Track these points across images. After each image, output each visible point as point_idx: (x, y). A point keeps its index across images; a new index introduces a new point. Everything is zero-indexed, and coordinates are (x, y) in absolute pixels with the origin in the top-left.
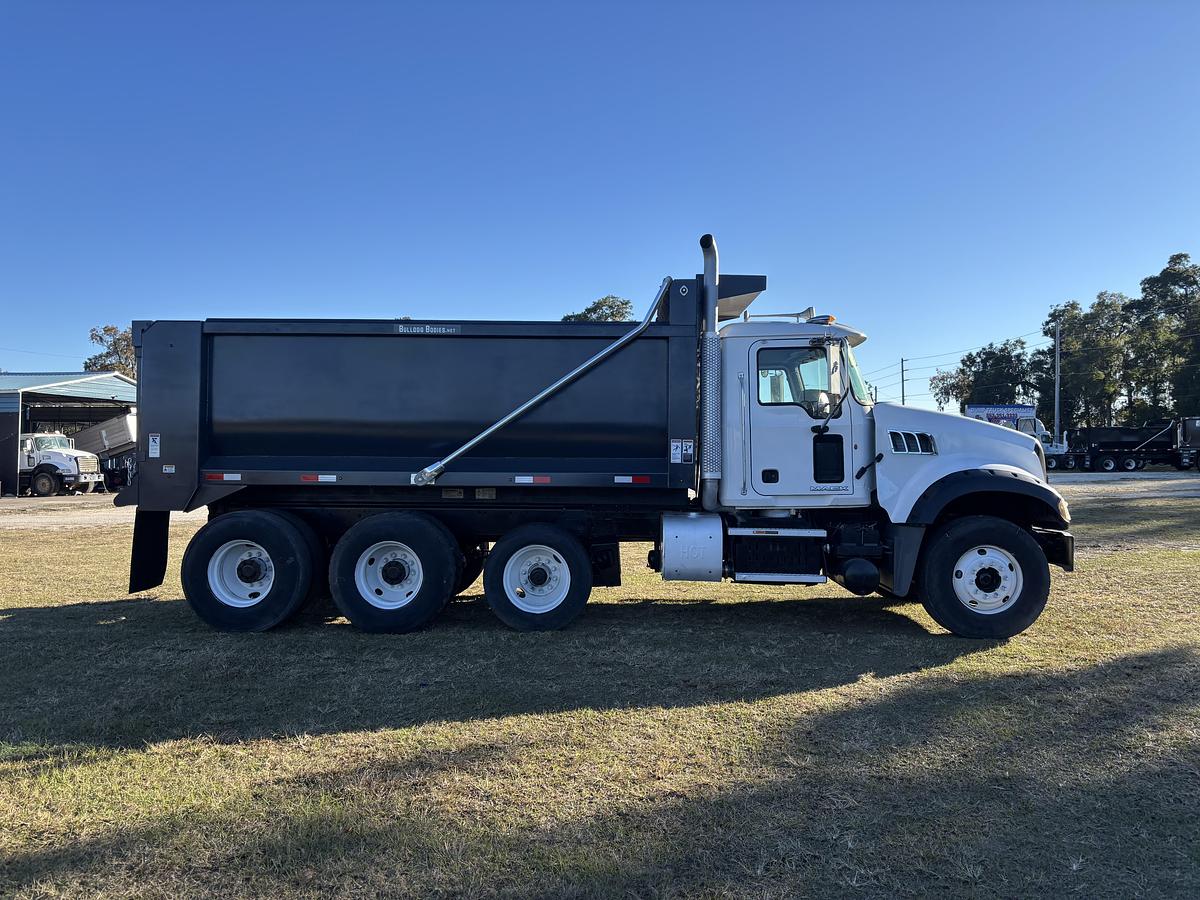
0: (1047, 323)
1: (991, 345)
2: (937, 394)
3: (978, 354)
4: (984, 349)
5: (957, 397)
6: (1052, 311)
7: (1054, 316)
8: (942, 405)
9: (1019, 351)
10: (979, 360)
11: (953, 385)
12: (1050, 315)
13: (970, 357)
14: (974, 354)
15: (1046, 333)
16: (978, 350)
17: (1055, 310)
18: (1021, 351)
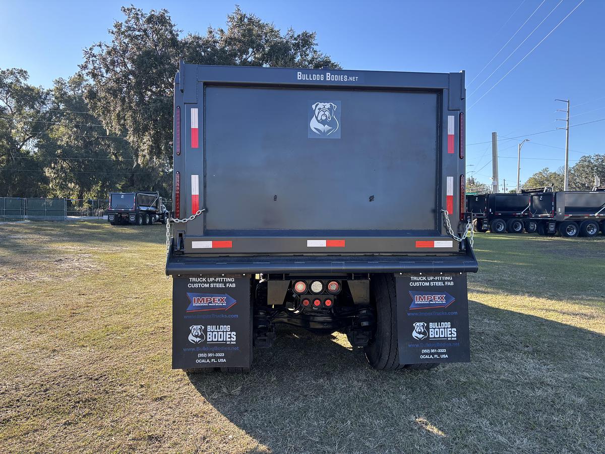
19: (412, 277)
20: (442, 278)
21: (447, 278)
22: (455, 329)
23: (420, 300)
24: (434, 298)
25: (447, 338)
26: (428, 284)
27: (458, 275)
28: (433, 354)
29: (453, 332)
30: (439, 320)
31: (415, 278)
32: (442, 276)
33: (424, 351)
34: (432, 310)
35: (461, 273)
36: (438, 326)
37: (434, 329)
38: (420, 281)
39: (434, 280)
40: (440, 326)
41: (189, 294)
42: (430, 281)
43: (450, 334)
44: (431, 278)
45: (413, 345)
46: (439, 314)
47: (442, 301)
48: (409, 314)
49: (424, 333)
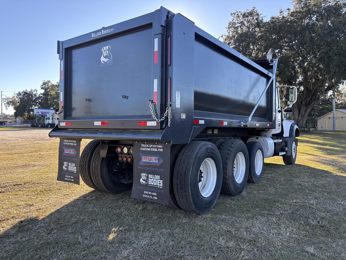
0: (42, 85)
1: (26, 90)
2: (5, 104)
3: (22, 92)
4: (24, 91)
5: (12, 105)
6: (43, 82)
7: (44, 84)
8: (7, 107)
9: (35, 93)
10: (22, 94)
11: (10, 101)
12: (43, 83)
13: (19, 93)
14: (21, 92)
15: (42, 88)
16: (22, 91)
17: (44, 82)
18: (36, 93)
19: (142, 145)
20: (157, 146)
21: (160, 146)
22: (162, 181)
23: (145, 159)
24: (152, 159)
25: (158, 186)
26: (149, 149)
27: (166, 144)
28: (150, 195)
29: (161, 183)
30: (154, 173)
31: (143, 145)
32: (157, 144)
33: (145, 192)
34: (150, 166)
35: (167, 144)
36: (153, 177)
37: (151, 179)
38: (145, 147)
39: (152, 147)
40: (154, 177)
41: (64, 147)
42: (150, 148)
43: (159, 184)
44: (151, 146)
45: (140, 187)
46: (154, 169)
47: (156, 161)
48: (139, 168)
49: (146, 181)
